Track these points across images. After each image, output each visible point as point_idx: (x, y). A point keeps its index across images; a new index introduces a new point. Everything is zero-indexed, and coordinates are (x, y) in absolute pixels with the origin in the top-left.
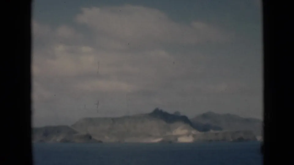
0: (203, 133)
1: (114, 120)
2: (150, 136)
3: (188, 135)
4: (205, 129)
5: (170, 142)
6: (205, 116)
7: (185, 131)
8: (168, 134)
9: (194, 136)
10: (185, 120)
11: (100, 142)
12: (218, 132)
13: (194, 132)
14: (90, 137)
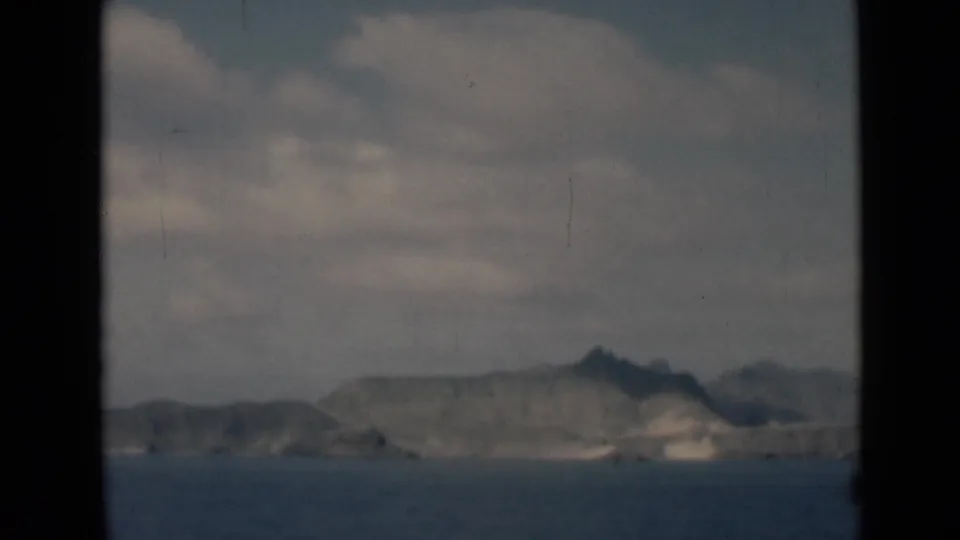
0: (746, 430)
1: (457, 384)
2: (572, 438)
3: (697, 436)
4: (750, 416)
6: (748, 375)
7: (686, 425)
8: (633, 432)
9: (717, 439)
10: (687, 385)
11: (412, 456)
12: (796, 426)
13: (717, 426)
14: (382, 441)
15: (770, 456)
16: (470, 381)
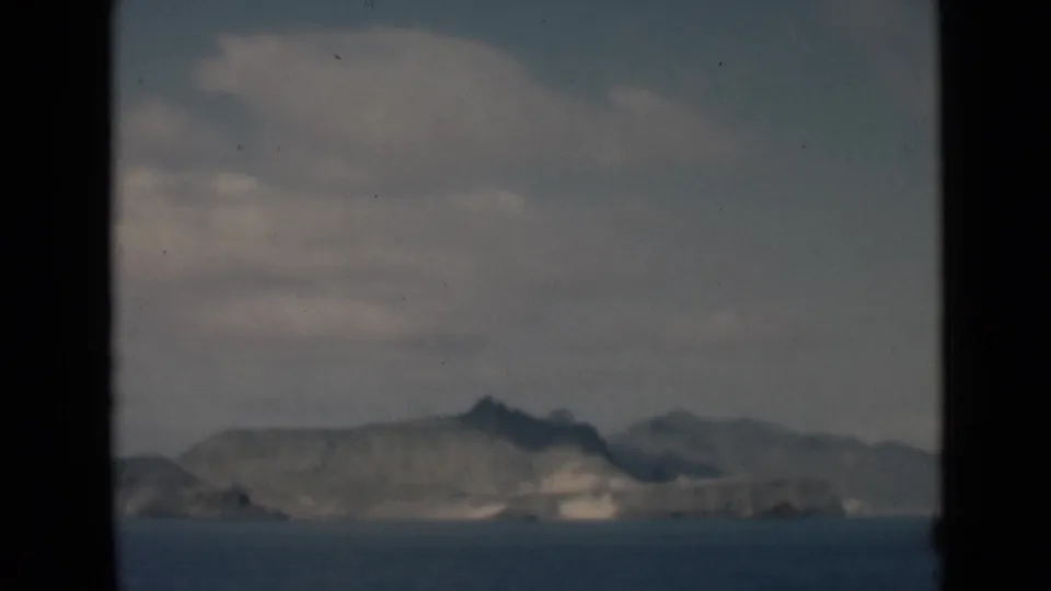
0: (650, 487)
1: (331, 439)
3: (597, 493)
4: (656, 471)
6: (659, 426)
7: (587, 481)
8: (525, 488)
9: (617, 496)
10: (586, 439)
11: (280, 516)
12: (703, 482)
13: (618, 482)
14: (244, 500)
15: (677, 515)
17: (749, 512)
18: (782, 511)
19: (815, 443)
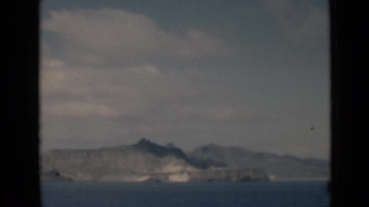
0: (201, 170)
1: (88, 152)
2: (133, 173)
3: (182, 172)
4: (203, 165)
5: (158, 181)
6: (205, 149)
7: (178, 168)
8: (157, 170)
9: (189, 173)
10: (178, 153)
11: (70, 180)
12: (220, 169)
13: (190, 169)
14: (58, 174)
15: (210, 180)
16: (93, 151)
17: (235, 179)
18: (246, 179)
19: (260, 155)
